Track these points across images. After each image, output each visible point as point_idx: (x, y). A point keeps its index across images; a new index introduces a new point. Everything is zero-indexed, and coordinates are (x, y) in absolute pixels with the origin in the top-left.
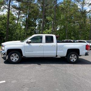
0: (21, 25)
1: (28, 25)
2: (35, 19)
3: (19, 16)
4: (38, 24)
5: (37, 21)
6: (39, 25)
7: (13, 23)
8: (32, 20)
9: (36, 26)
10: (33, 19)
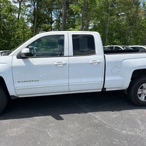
0: (26, 21)
1: (37, 21)
2: (50, 10)
3: (20, 5)
4: (55, 19)
5: (53, 13)
6: (58, 21)
7: (10, 17)
8: (45, 13)
9: (52, 22)
10: (45, 11)
